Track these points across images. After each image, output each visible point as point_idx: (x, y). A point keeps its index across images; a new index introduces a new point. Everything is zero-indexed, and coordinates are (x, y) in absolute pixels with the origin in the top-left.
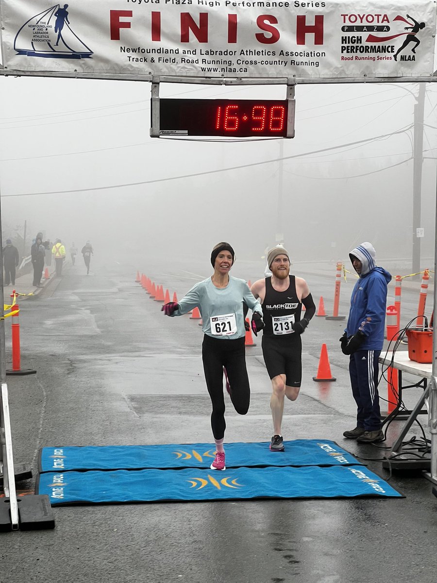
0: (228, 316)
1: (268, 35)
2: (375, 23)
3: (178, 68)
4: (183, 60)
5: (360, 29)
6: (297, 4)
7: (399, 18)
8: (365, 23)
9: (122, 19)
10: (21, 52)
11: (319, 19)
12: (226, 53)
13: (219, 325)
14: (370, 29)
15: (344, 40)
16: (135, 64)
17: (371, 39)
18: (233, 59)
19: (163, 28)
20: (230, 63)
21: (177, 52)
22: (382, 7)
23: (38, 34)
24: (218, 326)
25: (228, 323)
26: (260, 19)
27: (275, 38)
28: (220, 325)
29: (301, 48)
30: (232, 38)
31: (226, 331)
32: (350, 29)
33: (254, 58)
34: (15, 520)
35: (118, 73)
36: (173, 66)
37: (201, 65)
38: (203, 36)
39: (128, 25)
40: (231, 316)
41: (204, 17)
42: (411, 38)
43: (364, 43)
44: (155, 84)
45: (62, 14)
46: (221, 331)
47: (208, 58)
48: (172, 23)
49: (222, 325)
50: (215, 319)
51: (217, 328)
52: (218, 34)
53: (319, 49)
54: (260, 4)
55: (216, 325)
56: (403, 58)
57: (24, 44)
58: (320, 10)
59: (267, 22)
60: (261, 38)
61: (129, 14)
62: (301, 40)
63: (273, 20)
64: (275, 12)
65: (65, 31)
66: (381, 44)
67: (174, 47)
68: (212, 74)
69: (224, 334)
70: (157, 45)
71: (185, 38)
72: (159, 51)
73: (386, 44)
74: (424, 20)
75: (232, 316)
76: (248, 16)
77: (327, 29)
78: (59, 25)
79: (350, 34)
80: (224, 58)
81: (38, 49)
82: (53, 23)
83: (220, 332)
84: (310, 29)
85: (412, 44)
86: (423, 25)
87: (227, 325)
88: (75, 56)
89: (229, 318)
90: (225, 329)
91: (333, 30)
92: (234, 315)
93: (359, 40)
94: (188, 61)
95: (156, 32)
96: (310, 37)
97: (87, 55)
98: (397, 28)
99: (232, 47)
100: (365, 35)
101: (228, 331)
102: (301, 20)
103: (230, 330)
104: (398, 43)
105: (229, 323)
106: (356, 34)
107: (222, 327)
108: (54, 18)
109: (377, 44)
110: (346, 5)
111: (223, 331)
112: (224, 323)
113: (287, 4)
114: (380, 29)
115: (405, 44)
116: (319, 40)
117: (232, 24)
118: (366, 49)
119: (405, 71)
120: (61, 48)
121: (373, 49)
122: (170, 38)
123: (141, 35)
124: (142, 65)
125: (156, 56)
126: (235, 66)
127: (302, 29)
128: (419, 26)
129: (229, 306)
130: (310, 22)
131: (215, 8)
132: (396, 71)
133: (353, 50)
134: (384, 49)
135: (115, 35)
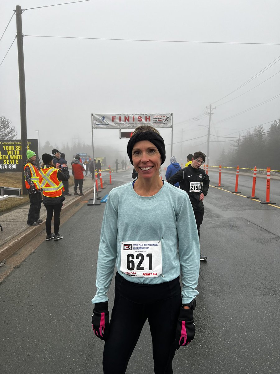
0: (150, 245)
1: (140, 120)
2: (160, 117)
3: (124, 126)
4: (125, 125)
5: (157, 118)
6: (145, 114)
7: (164, 116)
8: (158, 117)
9: (114, 118)
10: (97, 124)
11: (149, 117)
12: (133, 123)
13: (133, 257)
14: (159, 118)
15: (154, 120)
16: (116, 126)
17: (159, 120)
18: (134, 124)
19: (121, 119)
20: (133, 125)
21: (124, 123)
22: (161, 114)
23: (100, 121)
24: (131, 259)
25: (147, 255)
26: (139, 117)
27: (141, 120)
28: (135, 257)
29: (146, 122)
30: (134, 121)
31: (143, 269)
32: (155, 118)
33: (138, 124)
34: (94, 204)
35: (113, 127)
36: (123, 126)
37: (128, 126)
38: (128, 120)
39: (115, 119)
40: (154, 245)
41: (129, 117)
42: (166, 120)
43: (158, 121)
44: (120, 129)
45: (104, 117)
46: (135, 267)
47: (129, 124)
48: (123, 118)
49: (138, 257)
50: (128, 247)
51: (129, 262)
52: (131, 120)
53: (150, 122)
54: (139, 114)
55: (129, 256)
56: (165, 124)
57: (97, 123)
58: (150, 115)
59: (140, 118)
60: (139, 121)
61: (115, 117)
62: (146, 121)
63: (141, 117)
64: (141, 116)
65: (104, 120)
66: (161, 121)
67: (123, 123)
68: (130, 127)
69: (139, 273)
70: (120, 122)
71: (125, 121)
72: (121, 123)
73: (162, 121)
74: (169, 116)
75: (156, 245)
76: (137, 117)
77: (151, 119)
78: (103, 119)
79: (155, 119)
80: (132, 124)
81: (100, 124)
82: (102, 119)
83: (132, 269)
84: (148, 119)
85: (166, 121)
86: (168, 117)
87: (146, 259)
88: (106, 125)
89: (150, 247)
90: (141, 266)
91: (152, 118)
92: (160, 244)
93: (157, 120)
94: (126, 125)
95: (120, 120)
96: (148, 120)
97: (108, 125)
98: (164, 118)
99: (134, 122)
100: (158, 120)
101: (147, 270)
102: (146, 117)
103: (151, 268)
104: (164, 121)
105: (150, 256)
106: (156, 119)
107: (136, 261)
108: (102, 118)
109: (160, 121)
110: (154, 114)
111: (139, 268)
112: (142, 256)
113: (143, 114)
114: (160, 118)
115: (165, 121)
116: (149, 121)
117: (134, 118)
118: (158, 122)
119: (165, 126)
120: (104, 123)
121: (159, 122)
122: (123, 121)
123: (118, 121)
124: (118, 126)
125: (120, 124)
126: (134, 126)
127: (146, 119)
128: (168, 118)
129: (151, 227)
130: (148, 117)
131: (130, 115)
132: (163, 126)
133: (155, 122)
134: (161, 122)
135: (113, 121)
